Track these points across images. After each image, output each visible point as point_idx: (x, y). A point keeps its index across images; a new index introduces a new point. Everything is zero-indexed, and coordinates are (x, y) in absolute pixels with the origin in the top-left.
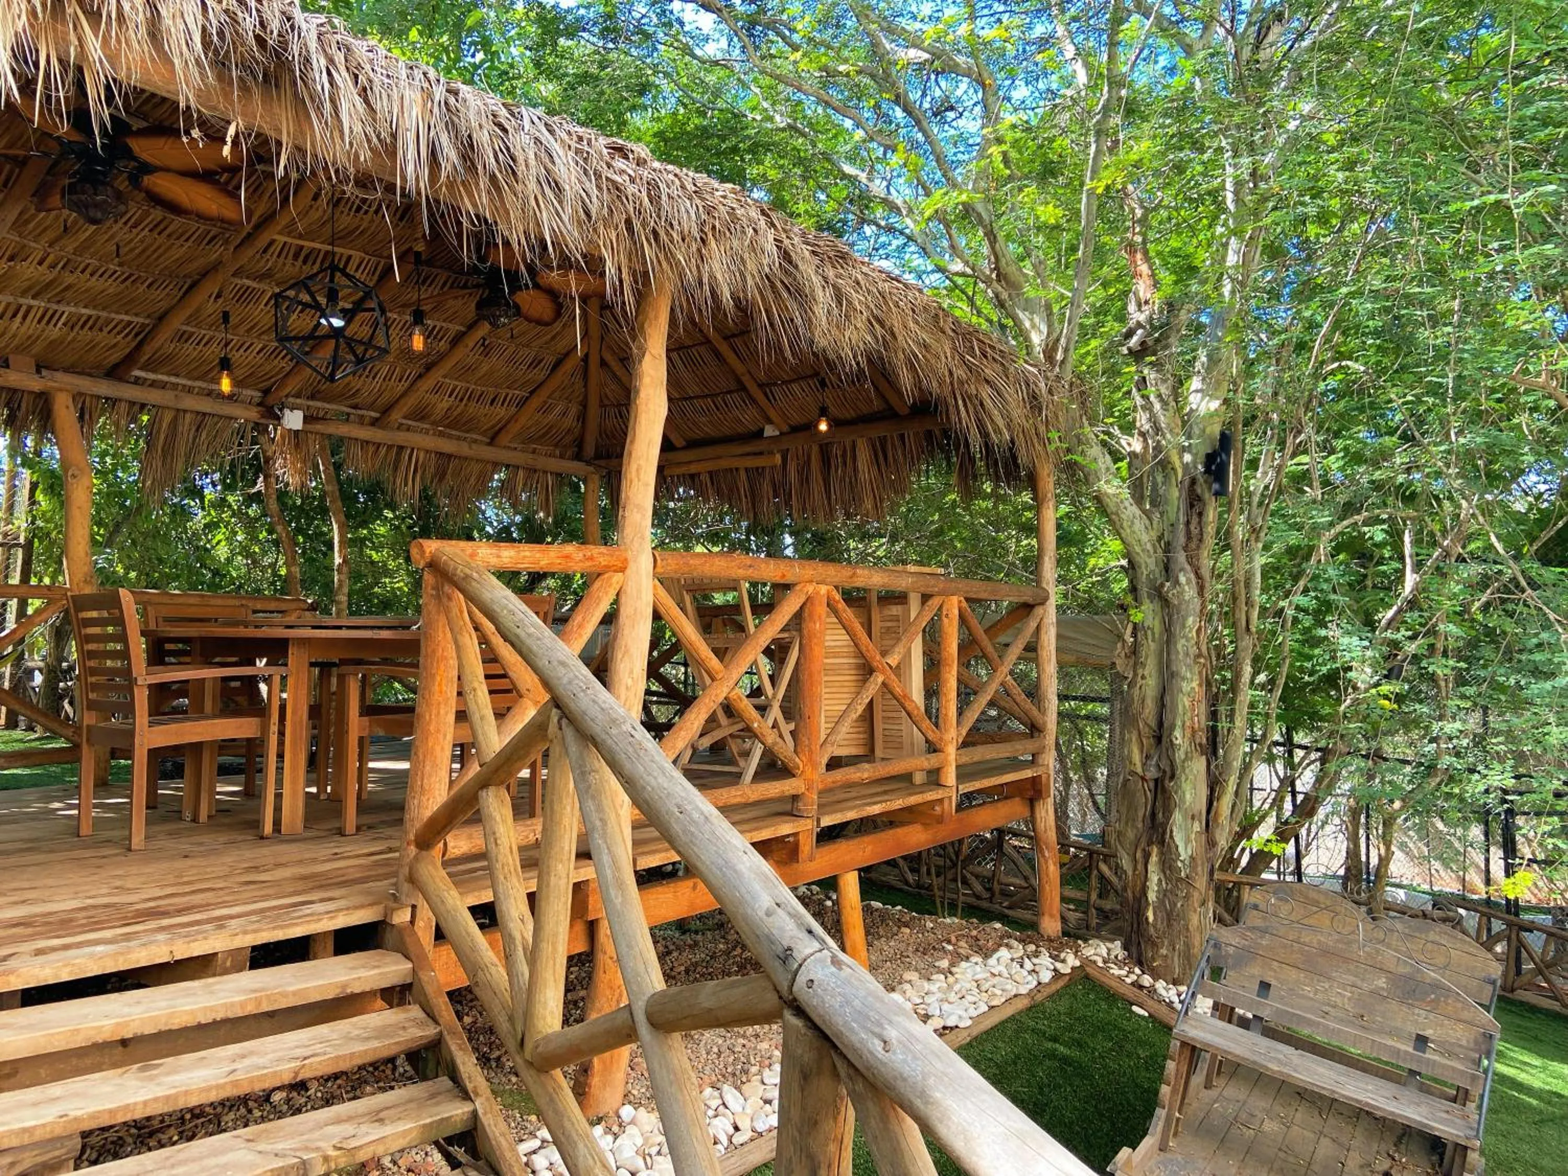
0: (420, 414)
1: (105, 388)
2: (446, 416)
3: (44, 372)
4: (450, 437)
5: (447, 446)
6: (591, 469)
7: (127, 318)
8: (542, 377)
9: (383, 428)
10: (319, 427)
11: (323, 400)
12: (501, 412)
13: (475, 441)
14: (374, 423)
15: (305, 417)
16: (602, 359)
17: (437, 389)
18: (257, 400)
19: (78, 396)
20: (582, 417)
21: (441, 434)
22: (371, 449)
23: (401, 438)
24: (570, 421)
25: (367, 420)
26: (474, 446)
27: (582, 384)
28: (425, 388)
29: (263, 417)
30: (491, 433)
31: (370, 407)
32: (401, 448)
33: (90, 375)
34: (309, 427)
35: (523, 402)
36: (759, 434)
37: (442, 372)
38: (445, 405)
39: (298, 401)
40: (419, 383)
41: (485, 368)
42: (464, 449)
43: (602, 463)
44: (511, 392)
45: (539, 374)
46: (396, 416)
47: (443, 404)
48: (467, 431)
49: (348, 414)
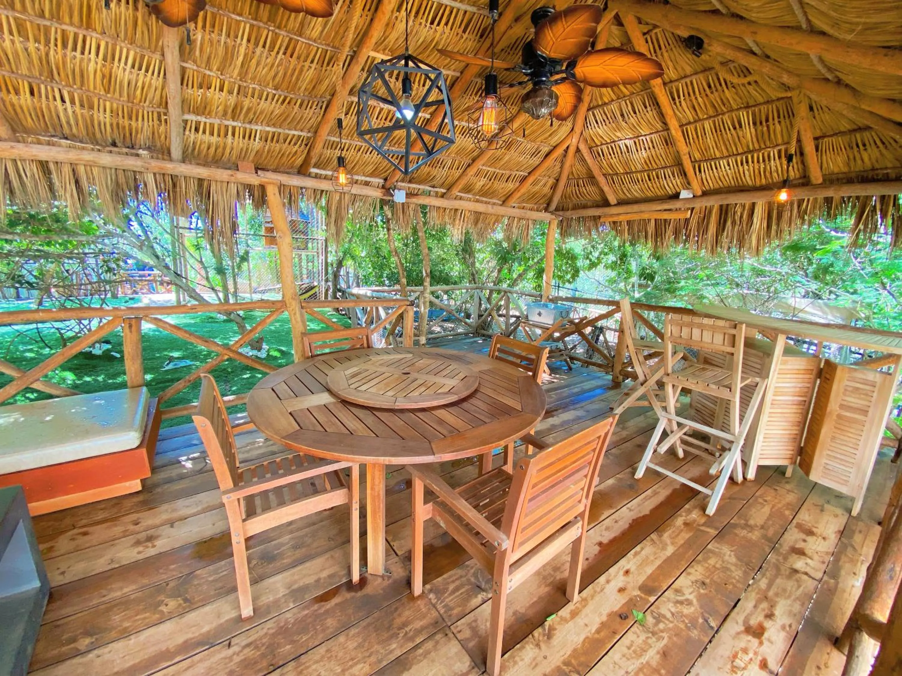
0: (467, 189)
1: (296, 181)
2: (480, 190)
3: (259, 172)
4: (482, 202)
5: (480, 207)
6: (554, 217)
7: (296, 133)
8: (538, 163)
9: (448, 199)
10: (414, 200)
11: (416, 183)
12: (511, 186)
13: (494, 204)
14: (443, 196)
15: (407, 194)
16: (578, 148)
17: (477, 174)
18: (381, 185)
19: (282, 188)
20: (554, 187)
21: (477, 201)
22: (442, 210)
23: (457, 204)
24: (547, 190)
25: (439, 194)
26: (495, 207)
27: (560, 165)
28: (471, 173)
29: (384, 195)
30: (503, 199)
31: (441, 186)
32: (456, 210)
33: (288, 173)
34: (409, 200)
35: (524, 179)
36: (676, 196)
37: (482, 162)
38: (482, 183)
39: (403, 184)
40: (468, 170)
41: (507, 158)
42: (490, 209)
43: (561, 213)
44: (518, 173)
45: (536, 161)
46: (455, 192)
47: (480, 183)
48: (491, 198)
49: (430, 192)
